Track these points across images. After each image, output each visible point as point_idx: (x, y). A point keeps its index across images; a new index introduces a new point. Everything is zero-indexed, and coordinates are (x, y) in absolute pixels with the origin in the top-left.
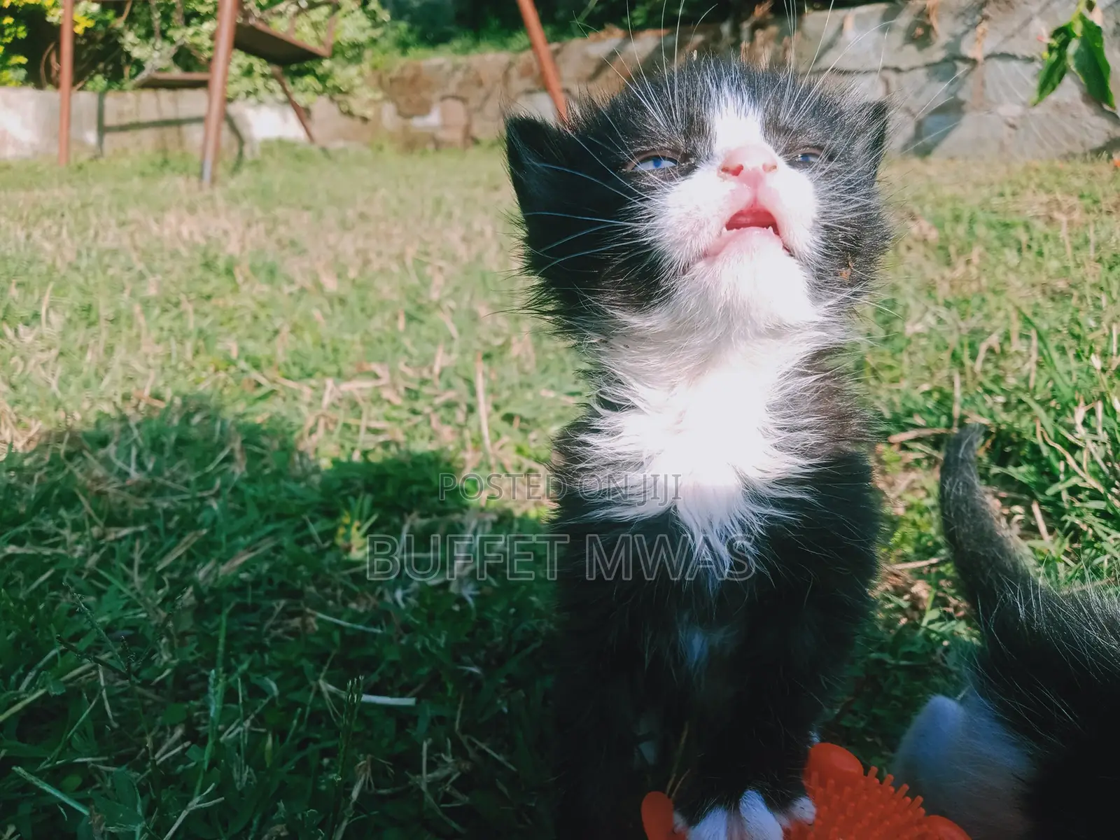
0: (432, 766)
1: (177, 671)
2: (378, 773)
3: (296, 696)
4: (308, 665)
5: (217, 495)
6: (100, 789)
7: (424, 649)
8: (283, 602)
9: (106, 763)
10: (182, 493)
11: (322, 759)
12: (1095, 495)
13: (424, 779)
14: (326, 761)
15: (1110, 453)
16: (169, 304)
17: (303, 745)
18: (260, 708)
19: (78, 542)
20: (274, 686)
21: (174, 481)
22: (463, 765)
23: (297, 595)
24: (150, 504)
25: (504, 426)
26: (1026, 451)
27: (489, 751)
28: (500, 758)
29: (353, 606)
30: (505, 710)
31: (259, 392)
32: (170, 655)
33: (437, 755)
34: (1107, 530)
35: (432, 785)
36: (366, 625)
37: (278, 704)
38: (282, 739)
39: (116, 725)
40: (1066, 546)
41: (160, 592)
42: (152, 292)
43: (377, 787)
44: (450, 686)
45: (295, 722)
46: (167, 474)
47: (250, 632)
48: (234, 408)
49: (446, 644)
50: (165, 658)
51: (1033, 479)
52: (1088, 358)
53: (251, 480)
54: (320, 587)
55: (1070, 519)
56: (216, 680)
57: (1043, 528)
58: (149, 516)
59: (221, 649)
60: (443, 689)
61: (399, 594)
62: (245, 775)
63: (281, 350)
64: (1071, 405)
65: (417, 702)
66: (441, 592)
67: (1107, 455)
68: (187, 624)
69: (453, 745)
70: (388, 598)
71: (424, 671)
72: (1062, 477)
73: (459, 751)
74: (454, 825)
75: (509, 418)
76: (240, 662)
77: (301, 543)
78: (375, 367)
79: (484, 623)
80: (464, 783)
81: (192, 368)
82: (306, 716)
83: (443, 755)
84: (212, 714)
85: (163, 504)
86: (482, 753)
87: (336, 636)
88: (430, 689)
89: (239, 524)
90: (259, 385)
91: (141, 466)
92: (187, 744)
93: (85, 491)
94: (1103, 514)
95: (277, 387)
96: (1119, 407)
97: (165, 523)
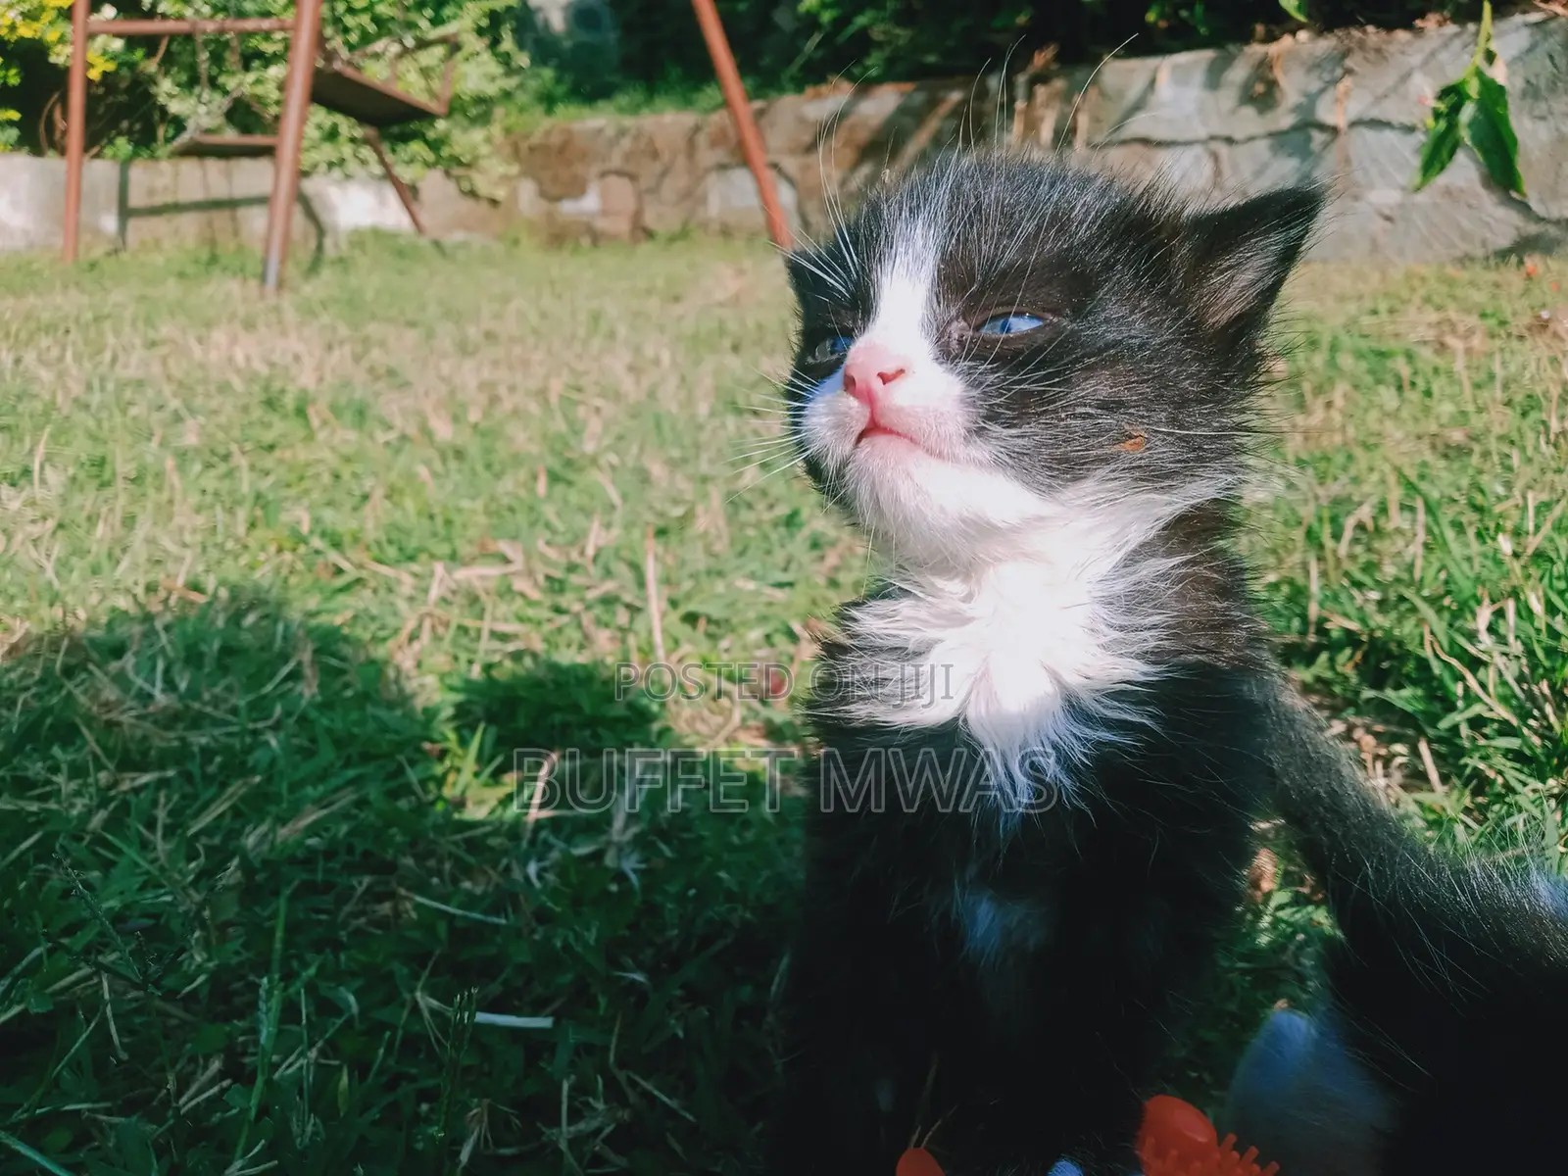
0: (575, 1115)
1: (214, 978)
2: (498, 1127)
3: (383, 1014)
4: (401, 970)
5: (276, 727)
6: (98, 1148)
7: (567, 947)
8: (367, 880)
9: (108, 1112)
10: (227, 723)
11: (418, 1105)
12: (1506, 730)
13: (564, 1133)
14: (424, 1107)
15: (1526, 670)
16: (216, 457)
17: (392, 1085)
18: (331, 1031)
19: (78, 793)
20: (352, 999)
21: (216, 707)
22: (620, 1114)
23: (389, 868)
24: (182, 739)
25: (684, 630)
26: (1410, 667)
27: (656, 1093)
28: (673, 1104)
29: (467, 885)
30: (681, 1034)
31: (340, 582)
32: (205, 956)
33: (582, 1099)
34: (1522, 777)
35: (575, 1142)
36: (485, 912)
37: (357, 1025)
38: (363, 1076)
39: (124, 1056)
40: (1467, 801)
41: (193, 865)
42: (191, 439)
43: (498, 1144)
44: (602, 1001)
45: (381, 1051)
46: (206, 696)
47: (320, 922)
48: (303, 604)
49: (597, 940)
50: (198, 959)
51: (1421, 707)
52: (1494, 539)
53: (326, 706)
54: (420, 858)
55: (1472, 762)
56: (270, 993)
57: (1434, 775)
58: (180, 755)
59: (278, 945)
60: (592, 1004)
61: (532, 869)
62: (309, 1129)
63: (372, 522)
64: (1472, 603)
65: (556, 1023)
66: (592, 865)
67: (1522, 673)
68: (231, 911)
69: (605, 1085)
70: (517, 875)
71: (567, 978)
72: (1460, 704)
73: (615, 1094)
75: (691, 619)
76: (306, 965)
77: (393, 795)
78: (504, 547)
79: (651, 910)
80: (621, 1138)
81: (246, 547)
82: (397, 1043)
83: (591, 1100)
84: (263, 1039)
85: (200, 740)
86: (646, 1095)
87: (442, 928)
88: (574, 1004)
89: (308, 768)
90: (339, 571)
91: (170, 685)
92: (225, 1083)
93: (89, 720)
94: (1517, 756)
95: (364, 574)
96: (1538, 607)
97: (202, 766)
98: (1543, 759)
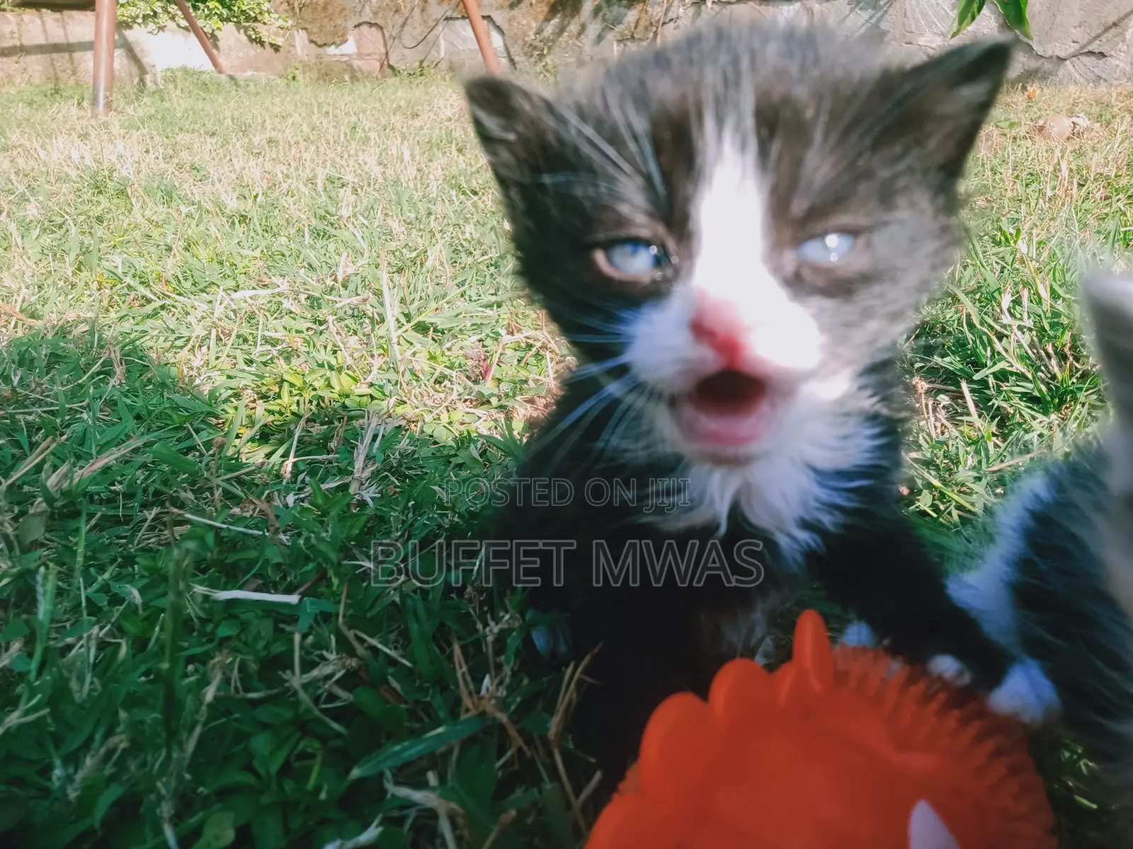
0: (308, 666)
3: (160, 602)
5: (89, 408)
7: (311, 547)
8: (155, 512)
10: (49, 405)
11: (186, 667)
12: (1022, 377)
13: (298, 678)
14: (190, 668)
15: (1036, 339)
16: (53, 226)
18: (116, 615)
20: (136, 593)
21: (40, 393)
22: (348, 662)
24: (12, 416)
25: (415, 336)
26: (951, 343)
27: (380, 646)
28: (393, 653)
29: (236, 510)
30: (398, 601)
31: (149, 309)
32: (10, 563)
33: (318, 652)
34: (1033, 413)
35: (308, 685)
36: (248, 528)
37: (140, 612)
38: (141, 648)
40: (994, 429)
42: (32, 211)
43: (247, 690)
44: (335, 581)
45: (157, 629)
46: (33, 386)
48: (116, 327)
49: (332, 538)
50: (5, 567)
51: (959, 367)
52: (1015, 242)
53: (133, 392)
54: (198, 493)
55: (997, 402)
58: (9, 429)
59: (80, 559)
60: (328, 584)
61: (291, 499)
62: (87, 685)
63: (171, 266)
64: (996, 295)
65: (301, 600)
66: (339, 494)
67: (1032, 340)
68: (37, 531)
69: (337, 642)
70: (277, 502)
71: (309, 567)
72: (989, 363)
73: (345, 647)
74: (335, 726)
75: (422, 328)
76: (101, 572)
77: (183, 452)
78: (276, 280)
80: (350, 680)
81: (73, 286)
83: (325, 653)
84: (41, 616)
85: (25, 417)
86: (374, 650)
87: (210, 539)
88: (317, 586)
89: (110, 433)
90: (149, 301)
94: (1030, 398)
95: (168, 302)
96: (1045, 294)
97: (29, 437)
98: (1049, 398)
